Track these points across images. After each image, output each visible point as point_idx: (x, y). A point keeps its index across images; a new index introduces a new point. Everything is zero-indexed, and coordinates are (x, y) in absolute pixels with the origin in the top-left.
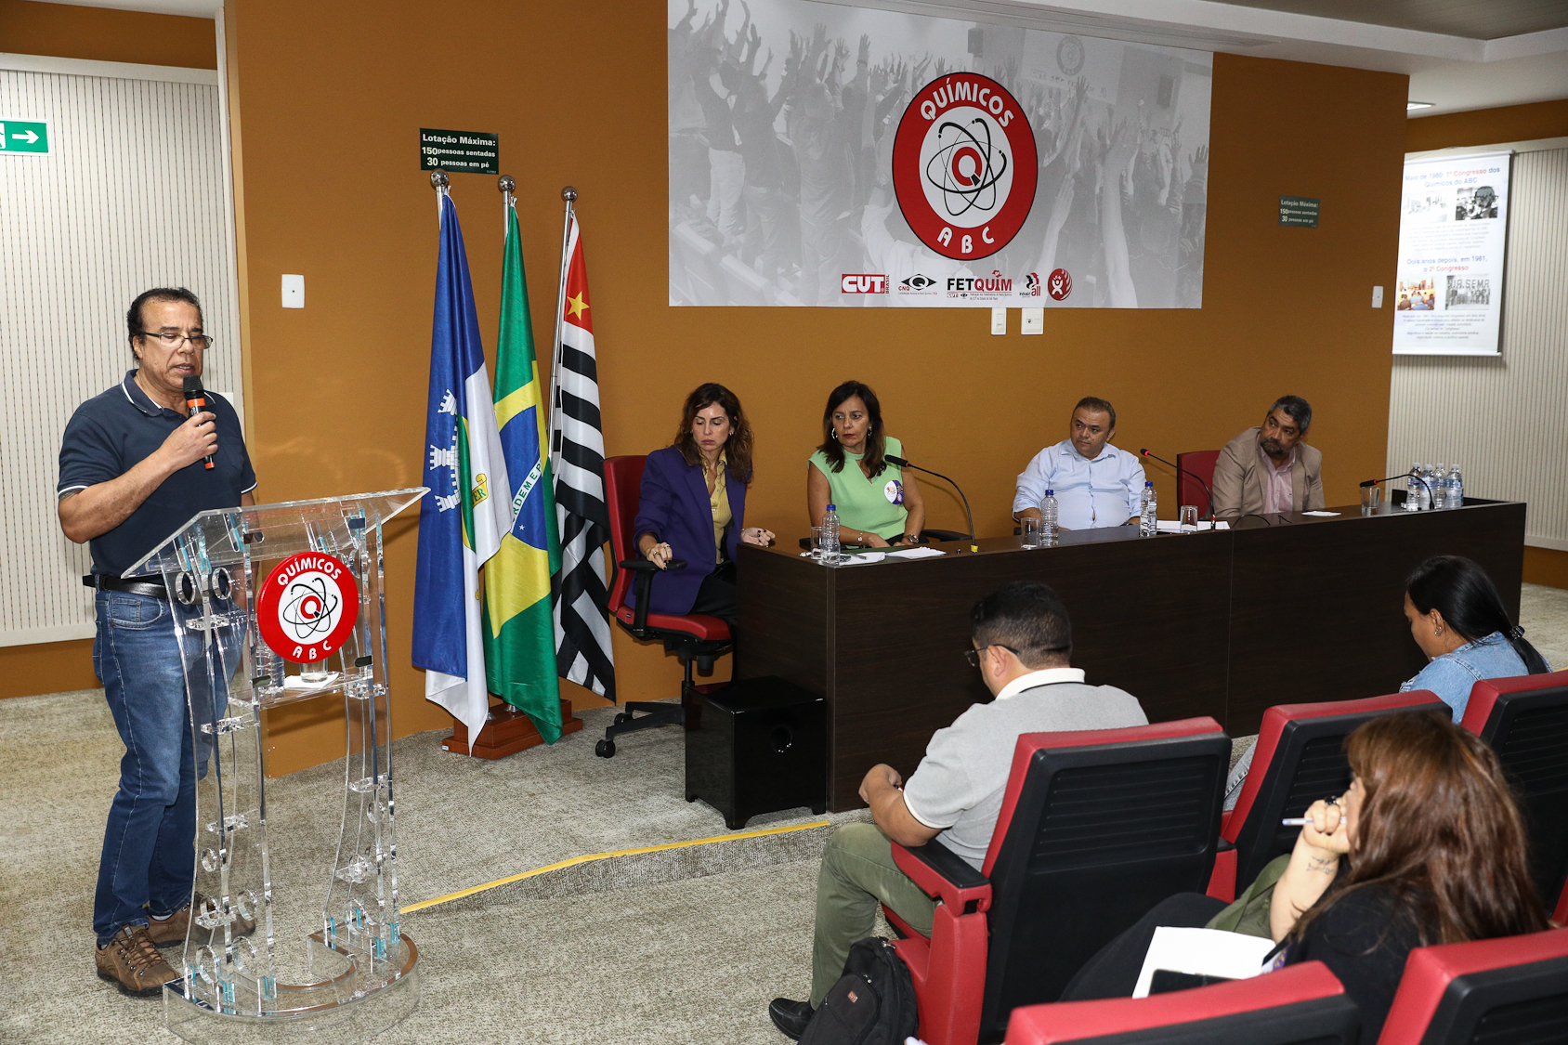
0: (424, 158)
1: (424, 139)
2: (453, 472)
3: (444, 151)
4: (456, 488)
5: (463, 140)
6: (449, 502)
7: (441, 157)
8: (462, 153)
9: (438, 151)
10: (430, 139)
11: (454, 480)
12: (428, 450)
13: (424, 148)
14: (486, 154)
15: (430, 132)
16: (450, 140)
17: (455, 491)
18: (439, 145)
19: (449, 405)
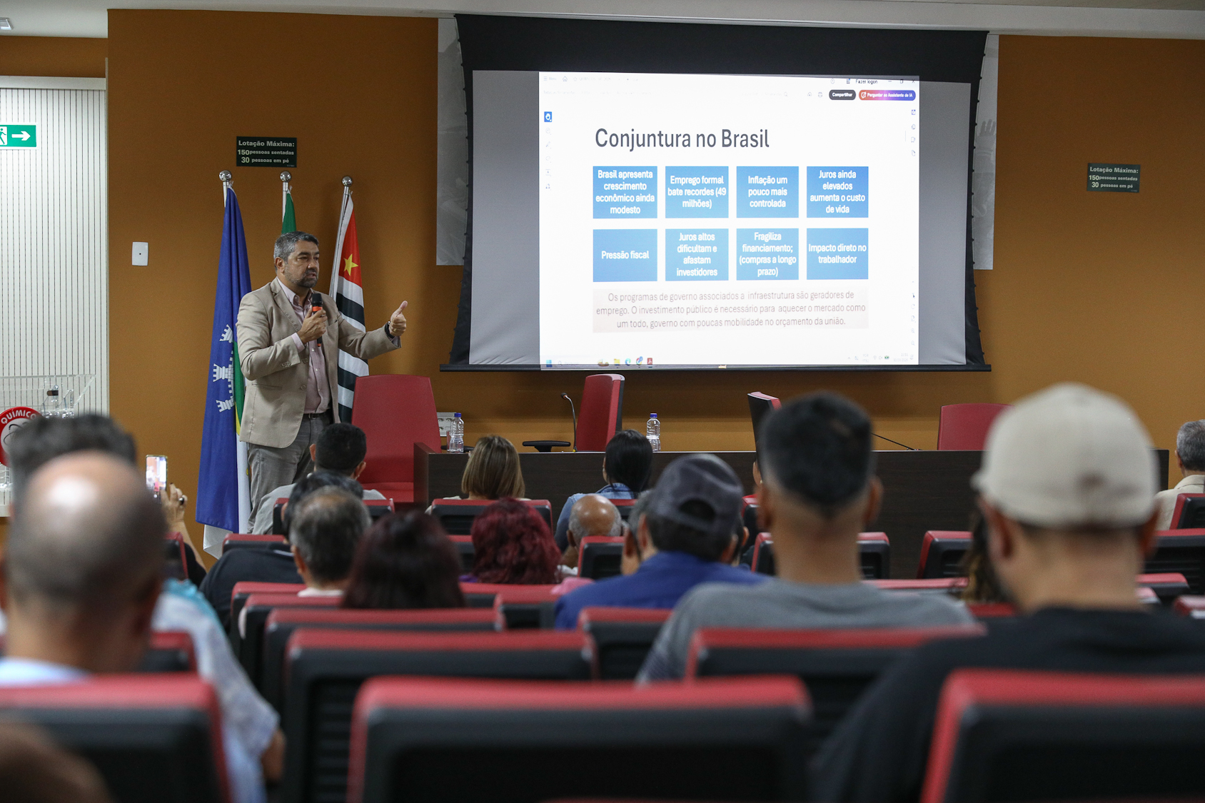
0: (239, 157)
1: (240, 144)
2: (230, 383)
3: (254, 152)
4: (231, 394)
5: (269, 144)
6: (224, 406)
7: (252, 156)
8: (269, 153)
9: (251, 152)
10: (245, 144)
11: (230, 389)
12: (212, 367)
13: (239, 151)
14: (287, 153)
15: (244, 139)
16: (259, 144)
17: (231, 397)
18: (251, 148)
19: (227, 336)
